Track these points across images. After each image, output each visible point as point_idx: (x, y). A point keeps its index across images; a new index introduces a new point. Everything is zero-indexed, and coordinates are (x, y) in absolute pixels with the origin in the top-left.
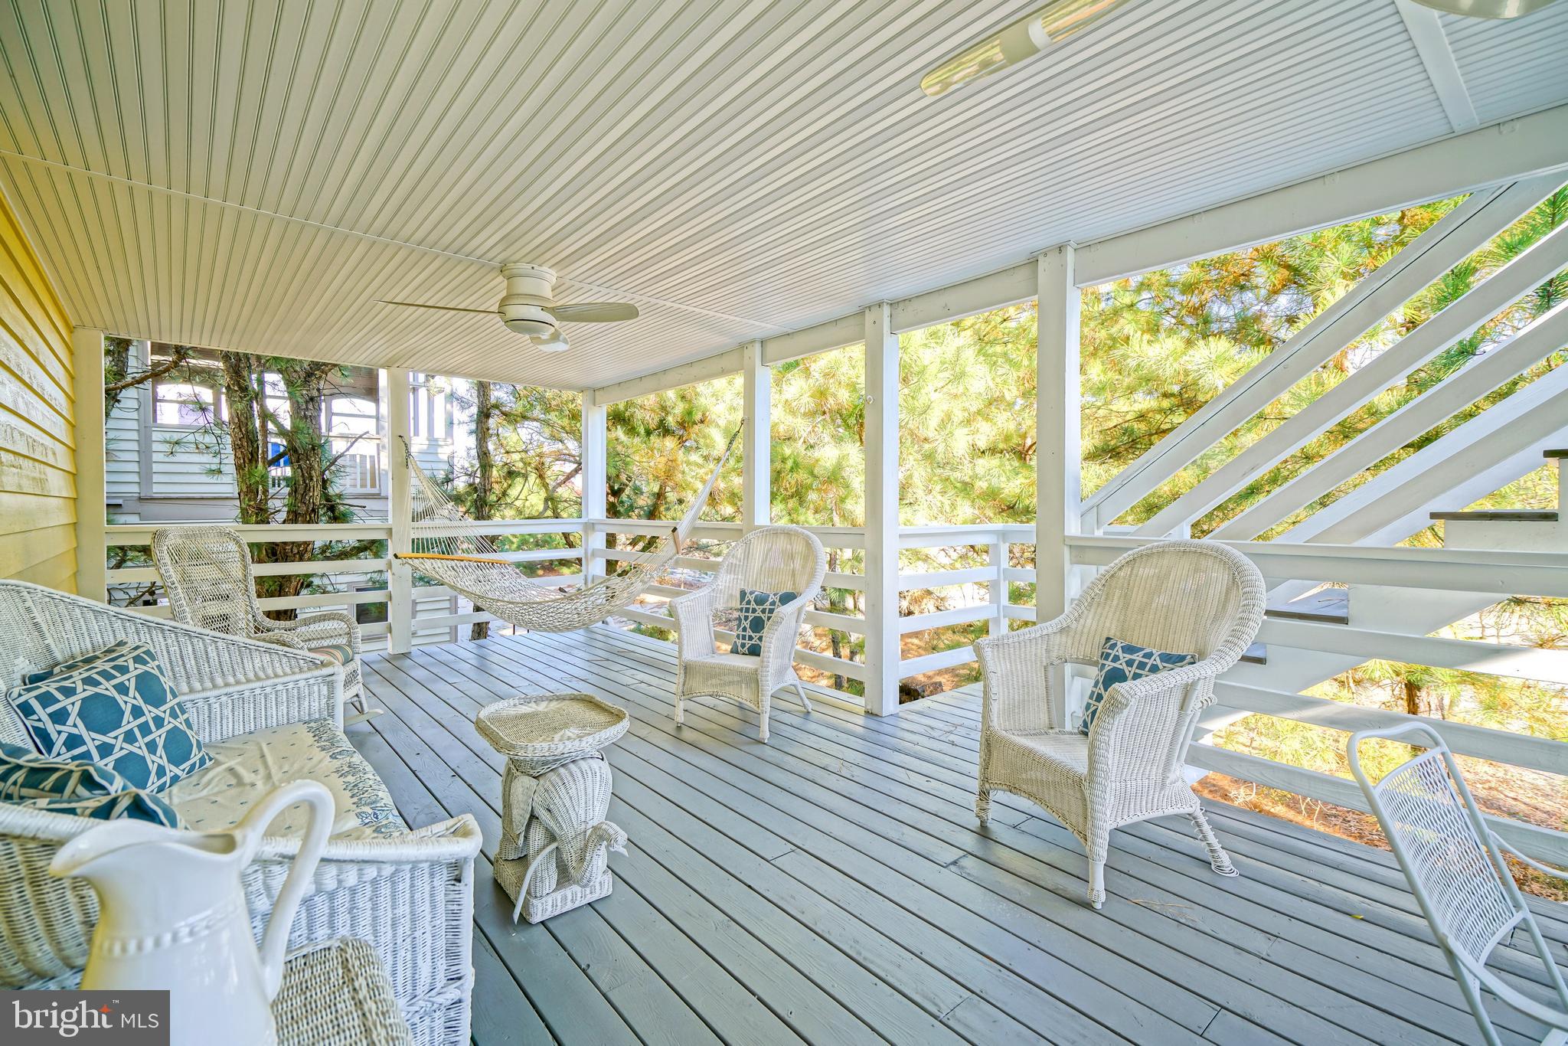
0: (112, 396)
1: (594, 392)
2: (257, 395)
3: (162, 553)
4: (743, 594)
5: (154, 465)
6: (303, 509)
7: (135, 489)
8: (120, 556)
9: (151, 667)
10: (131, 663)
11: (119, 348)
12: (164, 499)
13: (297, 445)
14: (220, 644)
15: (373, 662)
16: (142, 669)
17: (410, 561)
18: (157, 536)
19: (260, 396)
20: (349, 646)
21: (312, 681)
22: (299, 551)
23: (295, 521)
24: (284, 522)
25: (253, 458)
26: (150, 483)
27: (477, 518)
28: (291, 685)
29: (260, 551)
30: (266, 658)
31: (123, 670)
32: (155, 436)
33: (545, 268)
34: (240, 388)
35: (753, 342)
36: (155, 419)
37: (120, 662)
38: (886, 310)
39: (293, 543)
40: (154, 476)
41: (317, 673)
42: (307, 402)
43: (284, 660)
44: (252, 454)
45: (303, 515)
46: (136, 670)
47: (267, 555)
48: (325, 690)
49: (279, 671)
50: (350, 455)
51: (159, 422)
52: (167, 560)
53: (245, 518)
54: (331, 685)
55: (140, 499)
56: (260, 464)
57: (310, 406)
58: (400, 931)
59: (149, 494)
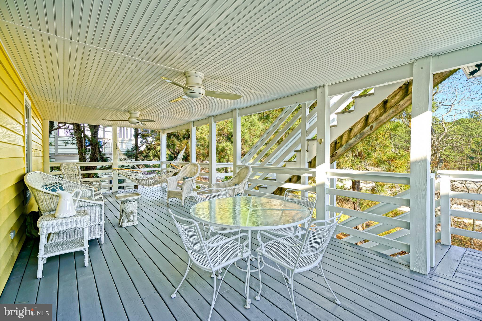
0: (50, 132)
1: (164, 130)
2: (83, 131)
3: (62, 168)
4: (184, 177)
5: (58, 146)
6: (94, 158)
7: (54, 152)
8: (52, 169)
9: (61, 185)
10: (58, 184)
11: (52, 123)
12: (61, 155)
13: (93, 143)
14: (73, 183)
15: (109, 193)
16: (60, 185)
17: (116, 170)
18: (61, 164)
19: (83, 132)
20: (100, 187)
21: (88, 190)
22: (94, 168)
23: (92, 161)
24: (89, 161)
25: (82, 147)
26: (57, 151)
27: (135, 160)
28: (85, 191)
29: (84, 168)
30: (81, 186)
31: (57, 185)
32: (59, 139)
33: (137, 112)
34: (79, 130)
35: (191, 122)
36: (58, 135)
37: (56, 184)
38: (213, 118)
39: (92, 166)
40: (59, 149)
41: (89, 189)
42: (95, 133)
43: (84, 187)
44: (82, 145)
45: (94, 160)
46: (59, 186)
47: (85, 169)
48: (91, 192)
49: (83, 188)
50: (109, 143)
51: (59, 135)
52: (63, 169)
53: (80, 160)
54: (92, 191)
55: (55, 155)
56: (84, 148)
57: (96, 134)
58: (94, 214)
59: (57, 154)
